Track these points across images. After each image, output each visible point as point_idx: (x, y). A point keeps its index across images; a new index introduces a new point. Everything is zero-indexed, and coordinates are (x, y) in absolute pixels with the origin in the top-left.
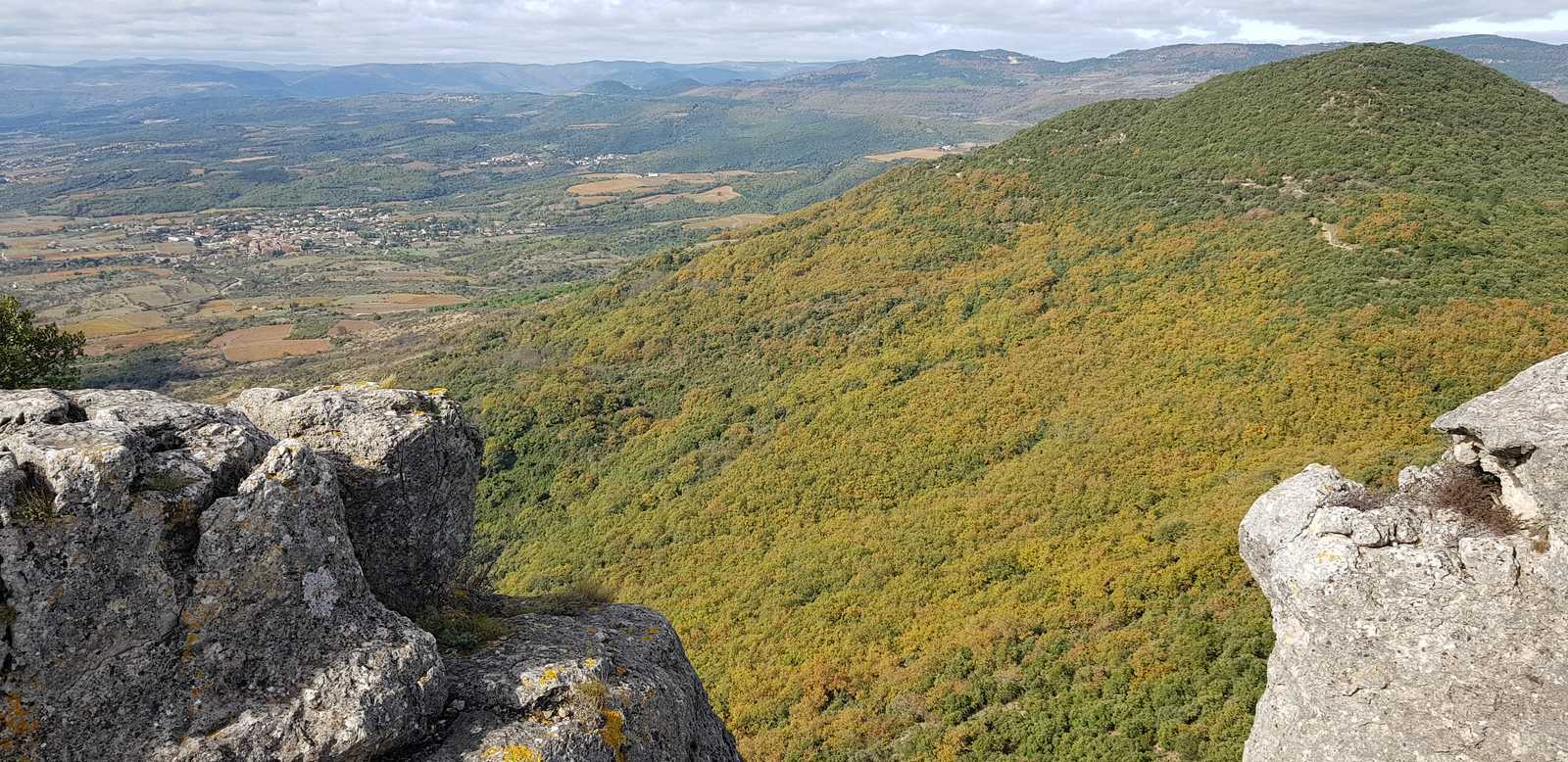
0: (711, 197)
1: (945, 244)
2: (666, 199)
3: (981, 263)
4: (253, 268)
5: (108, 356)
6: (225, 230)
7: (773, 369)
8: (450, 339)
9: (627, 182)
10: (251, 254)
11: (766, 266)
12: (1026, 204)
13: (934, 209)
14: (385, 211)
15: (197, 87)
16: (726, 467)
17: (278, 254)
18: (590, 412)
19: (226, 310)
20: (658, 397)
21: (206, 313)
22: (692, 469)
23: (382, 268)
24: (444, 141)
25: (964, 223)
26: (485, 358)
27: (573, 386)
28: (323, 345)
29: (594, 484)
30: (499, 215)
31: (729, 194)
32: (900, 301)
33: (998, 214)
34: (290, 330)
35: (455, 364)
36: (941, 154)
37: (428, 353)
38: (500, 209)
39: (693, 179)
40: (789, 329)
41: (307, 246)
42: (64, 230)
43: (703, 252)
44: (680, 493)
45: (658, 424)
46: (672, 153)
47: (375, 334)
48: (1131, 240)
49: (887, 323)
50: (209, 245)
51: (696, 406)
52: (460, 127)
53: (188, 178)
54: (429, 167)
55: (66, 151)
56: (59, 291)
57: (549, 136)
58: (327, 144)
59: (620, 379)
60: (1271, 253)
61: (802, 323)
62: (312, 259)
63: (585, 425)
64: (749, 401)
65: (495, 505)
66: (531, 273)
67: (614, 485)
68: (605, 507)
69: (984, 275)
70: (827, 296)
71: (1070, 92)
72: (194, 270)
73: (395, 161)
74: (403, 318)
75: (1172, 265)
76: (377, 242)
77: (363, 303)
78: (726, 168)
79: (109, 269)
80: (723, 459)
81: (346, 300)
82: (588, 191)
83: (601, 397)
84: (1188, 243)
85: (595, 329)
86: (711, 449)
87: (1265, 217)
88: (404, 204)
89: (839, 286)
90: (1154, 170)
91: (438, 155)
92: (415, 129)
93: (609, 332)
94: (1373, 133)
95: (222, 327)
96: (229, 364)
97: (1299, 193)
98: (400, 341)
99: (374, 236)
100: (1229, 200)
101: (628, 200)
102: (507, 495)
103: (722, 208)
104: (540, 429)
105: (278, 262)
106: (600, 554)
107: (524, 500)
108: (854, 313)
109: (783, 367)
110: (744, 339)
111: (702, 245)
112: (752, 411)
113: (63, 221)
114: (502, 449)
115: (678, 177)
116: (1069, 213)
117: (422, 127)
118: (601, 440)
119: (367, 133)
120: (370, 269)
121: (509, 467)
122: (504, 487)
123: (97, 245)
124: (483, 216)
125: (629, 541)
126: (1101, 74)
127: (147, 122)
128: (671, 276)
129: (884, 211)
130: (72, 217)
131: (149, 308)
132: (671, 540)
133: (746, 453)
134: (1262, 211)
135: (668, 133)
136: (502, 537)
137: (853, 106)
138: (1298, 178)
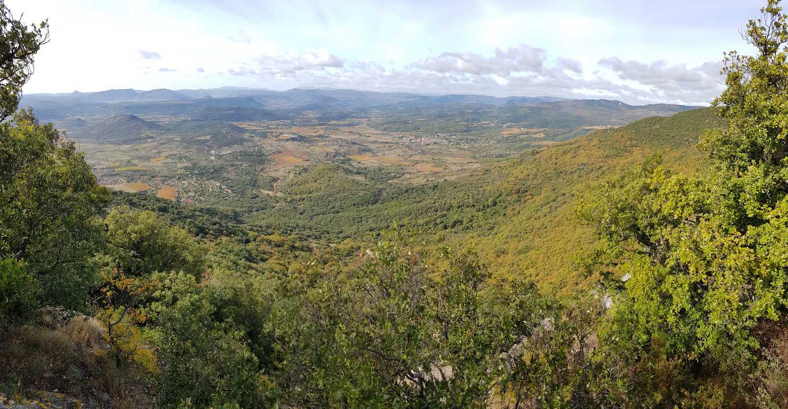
0: (537, 136)
1: (614, 152)
2: (526, 136)
3: (623, 158)
4: (422, 148)
5: (391, 166)
6: (416, 137)
7: (568, 184)
8: (474, 171)
9: (515, 131)
11: (562, 155)
12: (634, 142)
13: (610, 142)
14: (454, 135)
15: (411, 100)
16: (558, 209)
17: (428, 145)
18: (517, 193)
19: (417, 158)
20: (534, 190)
21: (412, 158)
22: (549, 209)
23: (454, 150)
24: (469, 117)
25: (618, 147)
26: (486, 176)
27: (512, 185)
28: (441, 169)
29: (519, 213)
30: (484, 138)
31: (542, 135)
33: (627, 144)
34: (432, 165)
35: (477, 178)
37: (470, 174)
38: (484, 137)
39: (533, 131)
40: (572, 173)
41: (435, 143)
42: (382, 134)
43: (542, 151)
44: (546, 216)
45: (535, 197)
46: (527, 123)
47: (454, 168)
49: (600, 172)
50: (413, 141)
51: (546, 193)
52: (474, 113)
53: (408, 123)
54: (465, 123)
55: (383, 115)
56: (381, 149)
57: (496, 117)
58: (440, 116)
59: (524, 185)
61: (576, 171)
62: (436, 147)
63: (515, 196)
64: (563, 192)
65: (492, 215)
66: (493, 155)
67: (526, 213)
68: (524, 218)
70: (582, 164)
71: (635, 114)
72: (409, 147)
73: (457, 122)
74: (461, 164)
75: (676, 159)
76: (452, 143)
77: (450, 159)
78: (541, 128)
79: (391, 145)
80: (557, 207)
81: (446, 158)
82: (505, 133)
83: (519, 189)
84: (679, 154)
85: (515, 171)
86: (554, 204)
88: (459, 134)
89: (585, 162)
91: (468, 120)
92: (462, 113)
93: (518, 172)
95: (417, 162)
96: (419, 172)
98: (462, 170)
99: (452, 142)
100: (686, 143)
101: (515, 136)
102: (495, 213)
103: (541, 139)
104: (503, 197)
105: (428, 147)
106: (526, 230)
107: (499, 215)
108: (590, 169)
109: (571, 183)
110: (559, 174)
111: (542, 149)
112: (564, 194)
113: (381, 132)
114: (494, 201)
115: (529, 130)
116: (647, 145)
117: (464, 112)
118: (520, 201)
119: (451, 113)
120: (451, 150)
121: (495, 206)
122: (494, 211)
123: (388, 139)
124: (479, 138)
125: (533, 227)
126: (643, 110)
127: (400, 108)
128: (534, 157)
129: (595, 142)
130: (384, 131)
131: (399, 156)
132: (546, 227)
133: (565, 205)
135: (525, 117)
136: (494, 224)
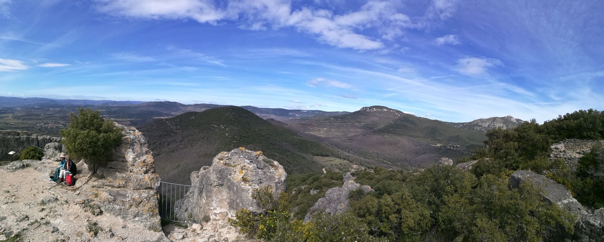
10: (49, 128)
32: (157, 142)
36: (165, 118)
48: (194, 134)
60: (219, 137)
69: (171, 139)
87: (218, 132)
90: (198, 123)
94: (233, 119)
97: (223, 128)
134: (218, 130)
137: (151, 109)
138: (223, 125)
